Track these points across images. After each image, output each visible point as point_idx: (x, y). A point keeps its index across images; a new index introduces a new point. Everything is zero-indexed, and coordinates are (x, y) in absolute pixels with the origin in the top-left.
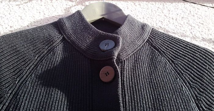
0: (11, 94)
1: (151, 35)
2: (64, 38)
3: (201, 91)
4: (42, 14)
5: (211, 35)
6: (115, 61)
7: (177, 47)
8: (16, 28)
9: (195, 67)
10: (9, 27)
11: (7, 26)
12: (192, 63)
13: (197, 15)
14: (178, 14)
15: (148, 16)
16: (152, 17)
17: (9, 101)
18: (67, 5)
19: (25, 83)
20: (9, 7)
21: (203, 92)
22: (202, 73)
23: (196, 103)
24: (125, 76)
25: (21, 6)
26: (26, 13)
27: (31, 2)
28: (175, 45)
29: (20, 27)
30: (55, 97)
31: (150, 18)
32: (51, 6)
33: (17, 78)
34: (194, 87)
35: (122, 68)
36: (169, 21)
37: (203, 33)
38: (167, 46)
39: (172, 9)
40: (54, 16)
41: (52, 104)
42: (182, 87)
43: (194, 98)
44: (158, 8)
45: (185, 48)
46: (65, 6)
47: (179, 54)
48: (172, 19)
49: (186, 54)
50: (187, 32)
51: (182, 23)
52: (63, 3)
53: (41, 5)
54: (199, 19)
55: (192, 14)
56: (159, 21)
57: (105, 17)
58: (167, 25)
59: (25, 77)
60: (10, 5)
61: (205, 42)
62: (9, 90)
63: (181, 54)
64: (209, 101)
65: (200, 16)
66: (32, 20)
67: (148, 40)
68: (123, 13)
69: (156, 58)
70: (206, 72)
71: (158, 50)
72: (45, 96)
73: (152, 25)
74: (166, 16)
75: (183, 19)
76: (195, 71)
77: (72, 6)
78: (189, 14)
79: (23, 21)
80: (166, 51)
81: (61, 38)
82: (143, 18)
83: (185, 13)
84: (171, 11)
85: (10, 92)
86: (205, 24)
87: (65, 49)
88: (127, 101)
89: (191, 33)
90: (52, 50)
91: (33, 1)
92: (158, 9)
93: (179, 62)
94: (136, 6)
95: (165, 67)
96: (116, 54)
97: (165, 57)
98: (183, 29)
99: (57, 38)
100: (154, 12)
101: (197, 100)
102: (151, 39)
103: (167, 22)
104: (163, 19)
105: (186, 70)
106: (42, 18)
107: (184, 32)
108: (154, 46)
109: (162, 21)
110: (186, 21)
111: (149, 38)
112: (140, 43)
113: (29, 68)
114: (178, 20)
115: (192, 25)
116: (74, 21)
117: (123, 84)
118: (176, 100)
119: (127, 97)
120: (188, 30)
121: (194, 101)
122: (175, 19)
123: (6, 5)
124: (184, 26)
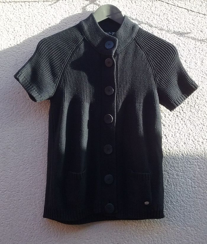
0: (61, 73)
1: (137, 35)
2: (84, 38)
3: (158, 71)
4: (67, 12)
5: (181, 28)
6: (113, 57)
7: (152, 43)
8: (52, 25)
9: (159, 57)
10: (48, 24)
11: (46, 24)
12: (158, 54)
13: (175, 11)
14: (161, 11)
15: (140, 13)
16: (142, 14)
17: (60, 77)
18: (83, 4)
19: (67, 67)
20: (45, 7)
21: (159, 72)
22: (162, 61)
23: (154, 78)
24: (119, 63)
25: (52, 6)
26: (56, 12)
27: (58, 2)
28: (151, 42)
29: (54, 24)
30: (83, 75)
31: (141, 15)
32: (73, 5)
33: (62, 64)
34: (155, 69)
35: (117, 59)
36: (154, 17)
37: (175, 27)
38: (146, 43)
39: (158, 6)
40: (75, 14)
41: (81, 79)
42: (149, 69)
43: (154, 75)
44: (148, 5)
45: (156, 43)
46: (82, 5)
47: (152, 48)
48: (157, 15)
49: (156, 48)
50: (164, 26)
51: (163, 19)
52: (80, 2)
53: (66, 5)
54: (176, 14)
55: (172, 11)
56: (147, 17)
57: (110, 18)
58: (152, 21)
59: (66, 63)
60: (45, 5)
61: (175, 34)
62: (60, 71)
63: (153, 48)
64: (161, 77)
65: (177, 12)
66: (62, 18)
67: (135, 38)
68: (121, 15)
69: (137, 51)
70: (165, 59)
71: (139, 46)
72: (78, 74)
73: (142, 21)
74: (152, 12)
75: (164, 15)
76: (159, 59)
77: (88, 5)
78: (169, 10)
79: (56, 19)
80: (144, 46)
81: (83, 38)
82: (137, 15)
83: (167, 9)
84: (157, 8)
85: (60, 72)
86: (179, 19)
87: (85, 46)
88: (119, 77)
89: (167, 27)
90: (78, 47)
91: (60, 1)
92: (148, 7)
93: (151, 54)
94: (133, 3)
95: (142, 57)
96: (114, 52)
97: (143, 51)
98: (162, 24)
99: (81, 38)
100: (145, 9)
101: (155, 76)
102: (137, 38)
103: (153, 18)
104: (150, 15)
105: (154, 58)
106: (68, 16)
107: (163, 27)
108: (138, 43)
109: (149, 17)
110: (165, 17)
111: (136, 36)
112: (129, 41)
113: (68, 58)
114: (160, 16)
115: (169, 20)
116: (89, 24)
117: (117, 68)
118: (144, 76)
119: (119, 75)
120: (166, 25)
121: (153, 77)
122: (158, 15)
123: (42, 5)
124: (163, 21)
